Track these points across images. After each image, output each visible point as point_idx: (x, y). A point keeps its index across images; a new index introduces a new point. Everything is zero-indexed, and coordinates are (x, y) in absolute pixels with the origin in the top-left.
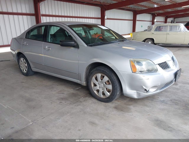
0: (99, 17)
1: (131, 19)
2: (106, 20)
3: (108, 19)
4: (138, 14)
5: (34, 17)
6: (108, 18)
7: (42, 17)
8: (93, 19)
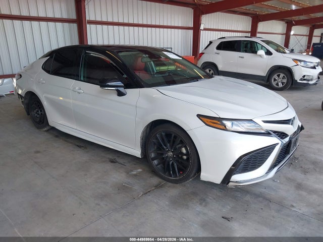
0: (190, 26)
1: (248, 30)
2: (201, 31)
3: (205, 29)
4: (261, 21)
5: (75, 26)
6: (207, 27)
7: (88, 25)
8: (180, 30)
